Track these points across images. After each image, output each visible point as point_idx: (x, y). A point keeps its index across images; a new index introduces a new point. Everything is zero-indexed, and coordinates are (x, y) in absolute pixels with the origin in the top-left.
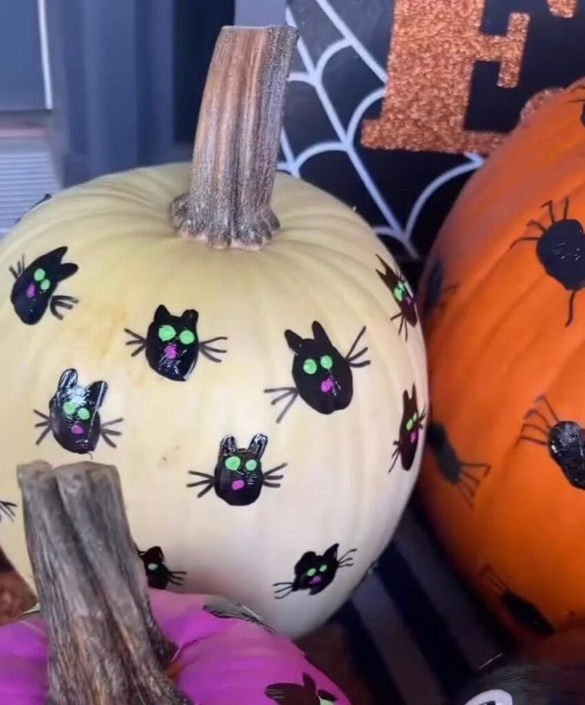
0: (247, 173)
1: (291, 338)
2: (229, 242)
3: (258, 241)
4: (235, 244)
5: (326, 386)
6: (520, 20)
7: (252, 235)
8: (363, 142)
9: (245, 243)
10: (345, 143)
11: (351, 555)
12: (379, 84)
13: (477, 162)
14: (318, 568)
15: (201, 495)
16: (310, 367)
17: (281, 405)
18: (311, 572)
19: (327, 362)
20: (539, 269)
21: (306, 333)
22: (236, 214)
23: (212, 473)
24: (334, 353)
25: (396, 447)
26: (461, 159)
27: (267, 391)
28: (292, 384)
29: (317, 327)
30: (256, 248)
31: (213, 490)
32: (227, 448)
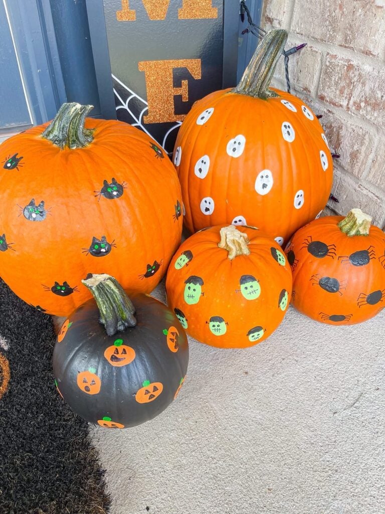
6: (185, 83)
8: (145, 122)
10: (139, 123)
12: (146, 106)
13: (181, 123)
26: (176, 123)
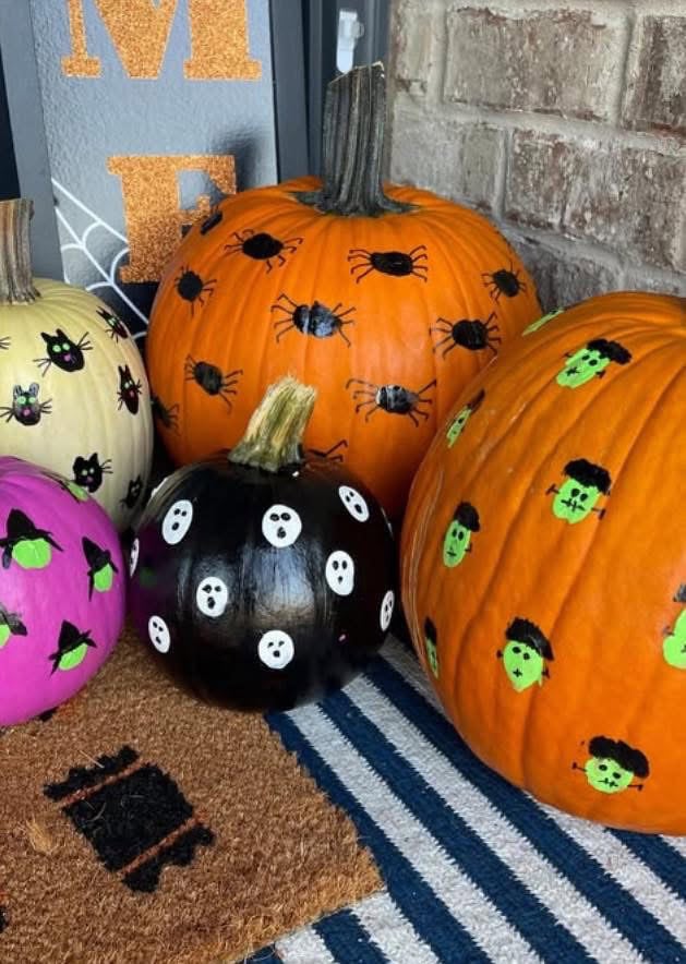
0: (14, 266)
1: (44, 336)
2: (11, 301)
3: (27, 300)
4: (14, 303)
5: (67, 358)
6: (204, 200)
7: (23, 297)
8: (121, 280)
9: (21, 301)
10: (110, 282)
11: (109, 464)
12: (124, 246)
14: (88, 470)
15: (8, 420)
16: (57, 349)
17: (43, 368)
18: (85, 473)
19: (66, 347)
20: (179, 297)
21: (54, 334)
22: (12, 287)
23: (11, 406)
24: (69, 343)
25: (119, 396)
27: (35, 361)
28: (48, 357)
29: (59, 331)
30: (26, 303)
31: (13, 417)
32: (18, 390)
